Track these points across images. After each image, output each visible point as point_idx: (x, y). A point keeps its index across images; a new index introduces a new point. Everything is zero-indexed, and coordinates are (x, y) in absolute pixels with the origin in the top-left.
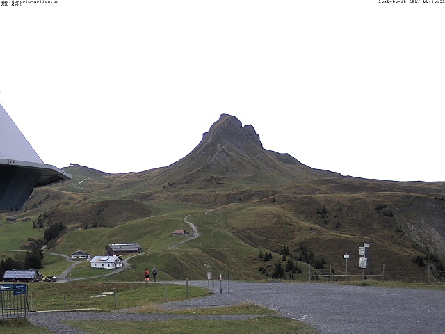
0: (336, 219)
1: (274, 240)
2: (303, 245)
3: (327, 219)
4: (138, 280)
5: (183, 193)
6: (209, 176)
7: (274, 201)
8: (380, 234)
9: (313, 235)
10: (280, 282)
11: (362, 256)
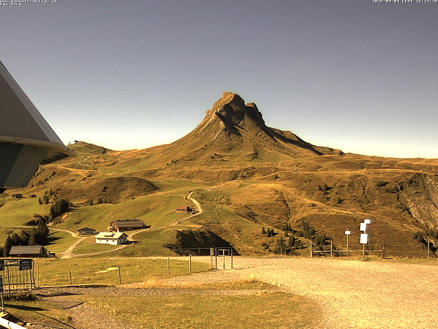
0: (337, 196)
1: (276, 216)
2: (305, 221)
3: (328, 196)
4: (142, 256)
5: (187, 169)
6: (212, 153)
7: (277, 177)
8: (380, 210)
9: (314, 211)
10: (282, 257)
11: (363, 232)
